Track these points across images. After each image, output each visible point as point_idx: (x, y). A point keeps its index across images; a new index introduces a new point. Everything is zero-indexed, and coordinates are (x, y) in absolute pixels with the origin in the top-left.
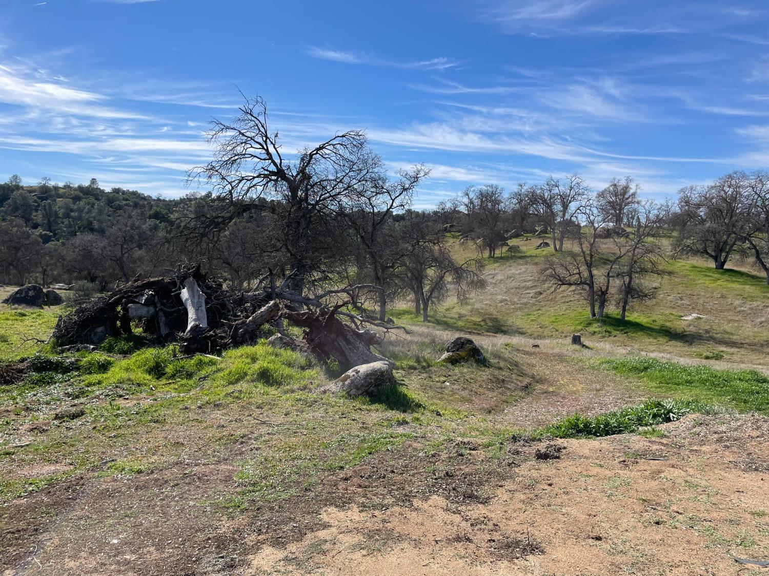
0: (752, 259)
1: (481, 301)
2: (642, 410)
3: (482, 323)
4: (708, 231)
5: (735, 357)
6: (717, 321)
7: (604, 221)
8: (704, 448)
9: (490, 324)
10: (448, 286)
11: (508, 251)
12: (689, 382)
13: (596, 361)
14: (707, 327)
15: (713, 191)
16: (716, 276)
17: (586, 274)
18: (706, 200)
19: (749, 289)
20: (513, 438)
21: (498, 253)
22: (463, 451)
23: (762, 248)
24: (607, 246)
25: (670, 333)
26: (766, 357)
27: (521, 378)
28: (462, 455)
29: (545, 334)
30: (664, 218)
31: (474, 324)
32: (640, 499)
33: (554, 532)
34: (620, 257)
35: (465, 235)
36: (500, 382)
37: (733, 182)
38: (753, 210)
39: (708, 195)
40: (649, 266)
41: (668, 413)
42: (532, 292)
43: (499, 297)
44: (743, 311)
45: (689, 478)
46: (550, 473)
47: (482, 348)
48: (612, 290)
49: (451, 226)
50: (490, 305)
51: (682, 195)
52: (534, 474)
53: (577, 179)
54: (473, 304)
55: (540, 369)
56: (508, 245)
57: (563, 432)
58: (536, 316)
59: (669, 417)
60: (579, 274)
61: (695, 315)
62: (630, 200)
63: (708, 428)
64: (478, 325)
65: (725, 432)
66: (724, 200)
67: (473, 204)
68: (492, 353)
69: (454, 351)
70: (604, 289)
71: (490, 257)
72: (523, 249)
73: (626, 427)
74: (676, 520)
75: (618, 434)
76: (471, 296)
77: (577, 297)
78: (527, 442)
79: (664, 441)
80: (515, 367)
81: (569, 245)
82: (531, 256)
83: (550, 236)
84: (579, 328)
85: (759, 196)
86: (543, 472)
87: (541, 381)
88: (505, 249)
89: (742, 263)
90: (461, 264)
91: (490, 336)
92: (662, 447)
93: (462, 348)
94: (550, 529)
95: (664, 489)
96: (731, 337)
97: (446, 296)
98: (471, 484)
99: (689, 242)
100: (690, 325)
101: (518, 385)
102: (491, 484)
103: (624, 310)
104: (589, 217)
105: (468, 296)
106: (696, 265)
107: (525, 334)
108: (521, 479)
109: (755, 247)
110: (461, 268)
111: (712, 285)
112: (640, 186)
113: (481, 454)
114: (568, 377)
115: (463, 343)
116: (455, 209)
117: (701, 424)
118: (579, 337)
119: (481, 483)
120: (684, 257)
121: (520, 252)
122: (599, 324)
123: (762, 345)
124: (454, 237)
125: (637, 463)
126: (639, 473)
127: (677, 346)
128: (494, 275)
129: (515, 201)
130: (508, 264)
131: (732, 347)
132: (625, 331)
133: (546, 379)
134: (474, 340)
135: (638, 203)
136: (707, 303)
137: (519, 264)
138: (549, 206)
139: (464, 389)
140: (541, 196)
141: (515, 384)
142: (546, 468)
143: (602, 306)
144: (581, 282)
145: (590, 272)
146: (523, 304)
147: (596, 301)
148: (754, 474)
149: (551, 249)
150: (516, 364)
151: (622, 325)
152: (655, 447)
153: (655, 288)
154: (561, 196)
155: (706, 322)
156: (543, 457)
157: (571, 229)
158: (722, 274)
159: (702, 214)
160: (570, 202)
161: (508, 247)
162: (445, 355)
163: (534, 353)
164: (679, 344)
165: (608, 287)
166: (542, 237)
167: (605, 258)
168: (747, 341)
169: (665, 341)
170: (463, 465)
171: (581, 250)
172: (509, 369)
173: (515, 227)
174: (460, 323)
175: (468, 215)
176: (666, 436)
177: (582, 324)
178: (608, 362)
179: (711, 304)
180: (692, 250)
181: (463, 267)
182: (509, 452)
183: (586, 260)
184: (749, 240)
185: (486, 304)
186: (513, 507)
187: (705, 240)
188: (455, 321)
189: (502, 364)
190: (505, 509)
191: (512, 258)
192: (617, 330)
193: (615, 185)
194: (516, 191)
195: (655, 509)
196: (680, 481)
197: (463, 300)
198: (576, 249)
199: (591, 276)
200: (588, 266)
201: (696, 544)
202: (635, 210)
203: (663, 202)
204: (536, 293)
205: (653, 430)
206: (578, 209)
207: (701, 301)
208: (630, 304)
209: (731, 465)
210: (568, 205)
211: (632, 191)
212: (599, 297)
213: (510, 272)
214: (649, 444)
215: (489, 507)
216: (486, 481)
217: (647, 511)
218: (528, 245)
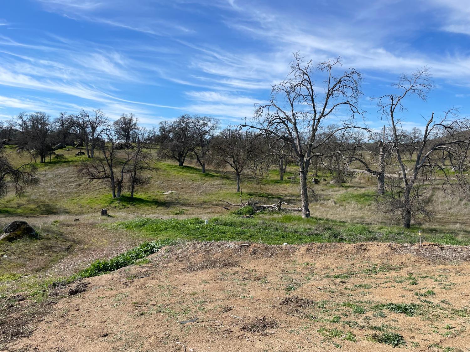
0: (195, 160)
1: (36, 193)
2: (139, 249)
3: (37, 209)
4: (174, 146)
5: (189, 212)
6: (181, 194)
7: (118, 139)
8: (170, 265)
9: (43, 209)
10: (8, 184)
11: (55, 158)
12: (166, 229)
13: (115, 225)
14: (176, 197)
15: (176, 124)
16: (180, 169)
17: (109, 172)
18: (173, 129)
19: (195, 176)
20: (53, 285)
21: (47, 159)
22: (14, 303)
23: (200, 154)
24: (121, 154)
25: (158, 202)
26: (203, 210)
27: (64, 243)
28: (12, 306)
29: (84, 211)
30: (153, 138)
31: (31, 210)
32: (133, 303)
33: (77, 340)
34: (129, 160)
35: (21, 147)
36: (48, 248)
37: (185, 120)
38: (195, 135)
39: (173, 126)
40: (145, 165)
41: (153, 249)
42: (74, 185)
43: (50, 190)
44: (193, 187)
45: (161, 284)
46: (78, 302)
47: (35, 226)
48: (125, 180)
49: (9, 141)
50: (43, 196)
51: (161, 125)
52: (67, 306)
53: (100, 112)
54: (30, 196)
55: (79, 234)
56: (55, 154)
57: (90, 273)
58: (77, 200)
59: (153, 251)
60: (104, 171)
61: (170, 191)
62: (133, 127)
63: (172, 252)
64: (34, 210)
65: (180, 254)
66: (181, 129)
67: (26, 124)
68: (43, 229)
69: (10, 232)
70: (120, 180)
71: (42, 162)
72: (67, 156)
73: (129, 262)
74: (152, 310)
75: (124, 266)
76: (27, 190)
77: (104, 186)
78: (64, 286)
79: (149, 265)
80: (60, 237)
81: (98, 154)
82: (72, 161)
83: (85, 147)
84: (106, 205)
85: (197, 128)
86: (73, 303)
87: (79, 242)
88: (53, 157)
89: (191, 162)
90: (18, 167)
91: (43, 217)
92: (148, 269)
93: (17, 228)
94: (75, 339)
95: (147, 293)
96: (188, 201)
97: (7, 192)
98: (18, 325)
99: (165, 151)
100: (168, 197)
101: (62, 248)
102: (34, 321)
103: (133, 192)
104: (109, 136)
105: (24, 190)
106: (170, 164)
107: (70, 213)
108: (57, 312)
109: (196, 154)
110: (18, 170)
111: (178, 175)
112: (138, 119)
113: (28, 302)
114: (98, 237)
115: (18, 225)
116: (11, 128)
117: (169, 251)
118: (106, 211)
119: (26, 322)
120: (163, 160)
121: (64, 158)
122: (118, 201)
123: (201, 204)
124: (11, 148)
125: (133, 281)
126: (134, 288)
127: (161, 209)
128: (45, 175)
129: (58, 124)
130: (55, 166)
131: (188, 206)
132: (134, 204)
133: (83, 241)
134: (27, 222)
135: (138, 129)
136: (176, 184)
137: (64, 167)
138: (83, 129)
139: (20, 258)
140: (77, 122)
141: (60, 247)
142: (76, 300)
143: (120, 190)
144: (106, 176)
145: (111, 170)
146: (67, 193)
147: (116, 188)
148: (192, 273)
149: (86, 156)
150: (61, 234)
151: (132, 200)
152: (144, 270)
153: (150, 178)
154: (90, 122)
155: (176, 195)
156: (73, 293)
157: (99, 143)
158: (182, 168)
159: (171, 136)
160: (97, 127)
161: (55, 155)
162: (4, 235)
163: (75, 225)
164: (163, 208)
165: (122, 178)
166: (80, 148)
167: (120, 161)
168: (195, 203)
169: (156, 207)
170: (12, 313)
171: (104, 156)
172: (56, 238)
173: (60, 142)
174: (19, 211)
175: (22, 132)
176: (150, 262)
177: (108, 203)
178: (122, 224)
179: (178, 185)
180: (167, 156)
181: (20, 170)
182: (50, 295)
183: (108, 163)
184: (194, 151)
185: (40, 195)
186: (50, 333)
187: (173, 151)
188: (14, 209)
189: (50, 236)
190: (44, 335)
191: (58, 162)
192: (129, 204)
193: (124, 118)
194: (59, 117)
195: (141, 307)
196: (156, 286)
197: (21, 193)
198: (102, 156)
199: (112, 172)
200: (110, 166)
201: (161, 320)
202: (136, 133)
203: (151, 129)
204: (77, 185)
205: (144, 260)
206: (102, 131)
207: (173, 183)
208: (136, 188)
209: (182, 271)
210: (96, 128)
211: (134, 122)
212: (117, 185)
213: (57, 172)
214: (141, 269)
215: (31, 338)
216: (31, 320)
217: (136, 309)
218: (70, 154)
